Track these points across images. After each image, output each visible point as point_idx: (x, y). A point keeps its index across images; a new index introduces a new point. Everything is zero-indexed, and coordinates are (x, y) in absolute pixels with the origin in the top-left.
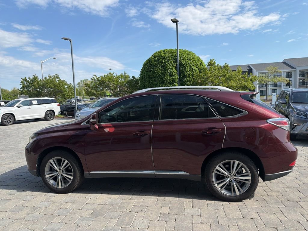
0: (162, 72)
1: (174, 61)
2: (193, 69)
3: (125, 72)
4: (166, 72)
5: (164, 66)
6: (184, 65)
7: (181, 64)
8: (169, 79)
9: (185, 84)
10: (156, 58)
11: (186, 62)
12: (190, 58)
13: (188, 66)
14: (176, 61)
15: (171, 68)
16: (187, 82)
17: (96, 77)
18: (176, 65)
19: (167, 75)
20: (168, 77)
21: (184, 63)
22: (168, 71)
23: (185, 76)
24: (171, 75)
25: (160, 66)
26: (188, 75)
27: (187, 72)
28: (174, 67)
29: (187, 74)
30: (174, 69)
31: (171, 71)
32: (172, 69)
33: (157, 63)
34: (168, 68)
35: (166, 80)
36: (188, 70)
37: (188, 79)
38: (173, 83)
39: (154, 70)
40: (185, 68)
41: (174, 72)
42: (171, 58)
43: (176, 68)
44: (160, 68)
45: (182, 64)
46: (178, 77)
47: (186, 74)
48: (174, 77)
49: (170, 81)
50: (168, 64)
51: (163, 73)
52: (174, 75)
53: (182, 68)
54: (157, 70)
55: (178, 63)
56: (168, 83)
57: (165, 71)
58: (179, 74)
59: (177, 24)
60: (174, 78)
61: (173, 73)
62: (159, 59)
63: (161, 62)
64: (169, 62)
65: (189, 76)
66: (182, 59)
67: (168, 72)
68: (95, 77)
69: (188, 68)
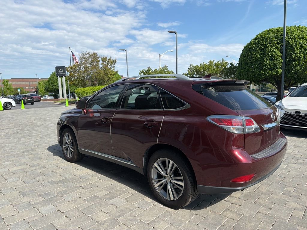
0: (260, 56)
1: (278, 41)
3: (223, 59)
4: (266, 56)
5: (264, 50)
6: (291, 45)
7: (288, 45)
8: (269, 64)
9: (293, 69)
10: (257, 41)
11: (295, 41)
12: (303, 36)
13: (298, 46)
14: (282, 41)
15: (273, 51)
16: (295, 66)
17: (193, 66)
18: (281, 46)
19: (267, 59)
20: (268, 62)
21: (292, 43)
22: (268, 55)
24: (272, 59)
25: (259, 49)
26: (297, 58)
27: (296, 54)
28: (277, 48)
29: (296, 56)
30: (277, 51)
31: (272, 55)
32: (275, 52)
33: (256, 46)
34: (269, 51)
35: (265, 65)
36: (297, 51)
37: (297, 63)
38: (274, 69)
39: (252, 54)
40: (293, 49)
41: (276, 55)
42: (275, 38)
43: (281, 50)
44: (259, 52)
45: (290, 44)
46: (281, 61)
47: (294, 56)
48: (276, 61)
49: (271, 67)
50: (270, 45)
51: (262, 57)
52: (277, 59)
53: (289, 49)
54: (256, 54)
55: (284, 44)
56: (268, 69)
57: (264, 54)
58: (284, 57)
60: (276, 63)
61: (275, 57)
62: (259, 41)
63: (261, 44)
64: (271, 43)
65: (299, 59)
66: (291, 38)
67: (269, 56)
68: (191, 66)
69: (297, 49)
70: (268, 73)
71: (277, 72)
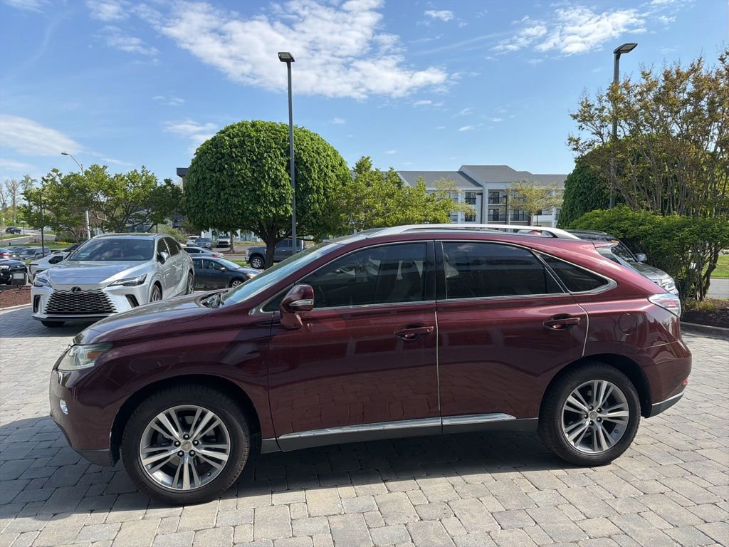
0: (253, 175)
1: (283, 151)
2: (325, 174)
3: (143, 167)
4: (265, 176)
5: (257, 162)
6: (305, 163)
7: (299, 161)
8: (272, 194)
9: (310, 207)
10: (236, 140)
11: (310, 156)
12: (318, 148)
13: (316, 166)
14: (288, 153)
15: (276, 168)
16: (313, 203)
17: (60, 175)
18: (289, 161)
19: (267, 183)
20: (270, 189)
21: (306, 159)
22: (269, 175)
23: (308, 190)
24: (276, 184)
25: (247, 159)
26: (315, 187)
27: (313, 180)
28: (283, 165)
29: (314, 185)
30: (283, 171)
31: (276, 176)
32: (279, 171)
33: (239, 152)
34: (269, 168)
35: (265, 195)
36: (315, 175)
37: (316, 196)
38: (280, 205)
39: (231, 168)
40: (309, 171)
41: (283, 177)
42: (276, 144)
43: (288, 169)
44: (248, 166)
45: (303, 160)
46: (292, 191)
47: (311, 184)
48: (284, 189)
49: (274, 199)
50: (269, 156)
51: (256, 178)
52: (284, 185)
53: (301, 170)
54: (241, 169)
55: (292, 158)
56: (270, 202)
57: (260, 173)
58: (293, 183)
59: (289, 67)
60: (284, 193)
61: (280, 180)
62: (242, 143)
63: (249, 150)
64: (270, 152)
65: (318, 191)
66: (301, 149)
67: (269, 177)
68: (55, 174)
69: (315, 171)
70: (270, 211)
71: (286, 211)
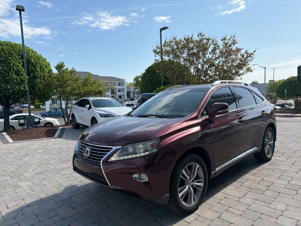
0: (3, 68)
1: (19, 57)
2: (43, 69)
4: (11, 69)
5: (5, 62)
6: (33, 63)
7: (29, 62)
8: (16, 79)
9: (37, 86)
11: (35, 60)
13: (39, 65)
14: (22, 58)
15: (17, 65)
16: (38, 84)
18: (23, 62)
19: (12, 73)
20: (15, 76)
21: (34, 61)
22: (13, 69)
23: (36, 77)
24: (18, 73)
26: (39, 76)
27: (38, 72)
28: (20, 63)
29: (38, 75)
30: (21, 66)
31: (18, 70)
32: (19, 67)
34: (13, 65)
35: (11, 79)
36: (38, 70)
37: (39, 80)
38: (21, 84)
40: (35, 68)
41: (21, 70)
43: (23, 66)
45: (31, 62)
46: (27, 77)
47: (37, 74)
48: (22, 76)
49: (17, 81)
50: (12, 59)
51: (5, 70)
52: (23, 74)
53: (31, 66)
55: (25, 60)
56: (15, 83)
57: (8, 67)
58: (27, 73)
59: (20, 13)
60: (22, 78)
61: (20, 72)
64: (12, 57)
65: (40, 78)
66: (29, 56)
69: (38, 68)
70: (16, 88)
71: (25, 88)
